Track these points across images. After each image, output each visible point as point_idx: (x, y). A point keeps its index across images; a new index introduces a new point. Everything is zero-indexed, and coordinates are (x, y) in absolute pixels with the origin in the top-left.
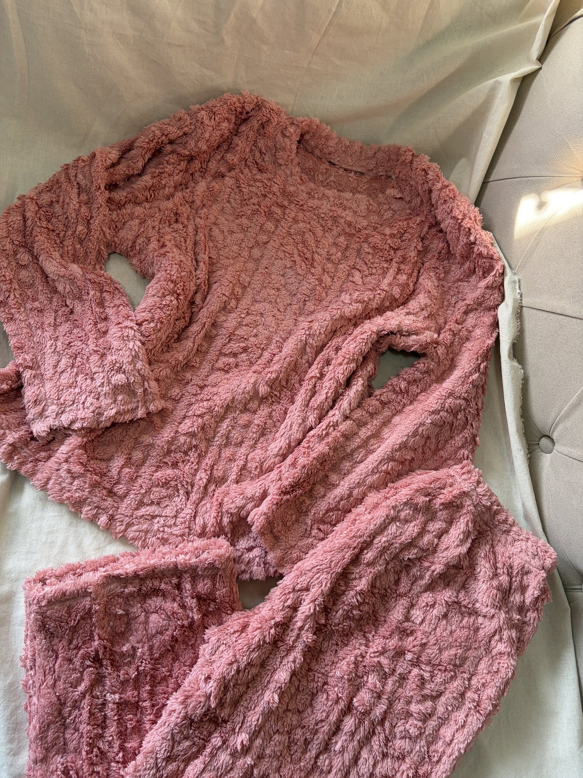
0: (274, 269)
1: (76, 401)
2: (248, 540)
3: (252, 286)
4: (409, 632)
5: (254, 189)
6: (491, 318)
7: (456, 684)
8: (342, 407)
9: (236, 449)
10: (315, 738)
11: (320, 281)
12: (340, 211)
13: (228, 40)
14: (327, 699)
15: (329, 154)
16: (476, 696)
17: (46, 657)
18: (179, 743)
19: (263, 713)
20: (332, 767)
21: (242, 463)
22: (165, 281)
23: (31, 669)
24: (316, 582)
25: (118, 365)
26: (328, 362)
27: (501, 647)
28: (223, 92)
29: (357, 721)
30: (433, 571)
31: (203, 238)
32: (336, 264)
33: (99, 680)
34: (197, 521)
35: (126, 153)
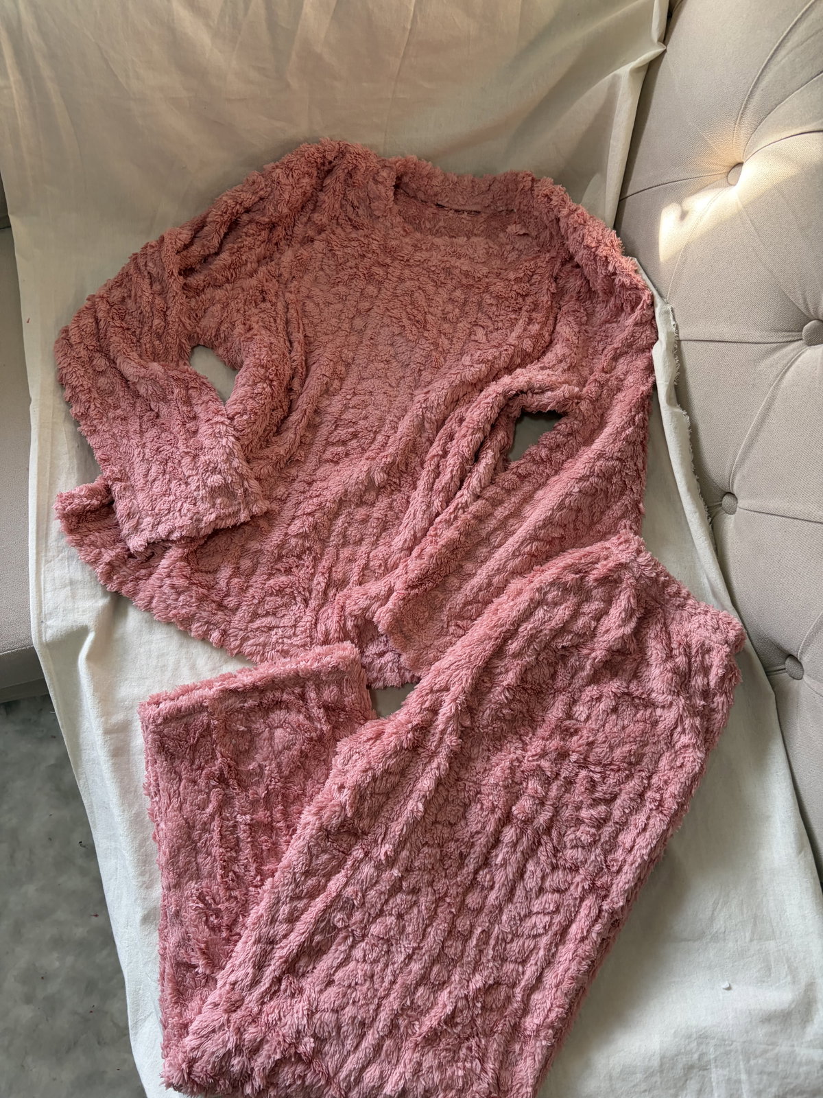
0: (380, 339)
1: (172, 509)
2: (378, 645)
3: (357, 362)
4: (572, 730)
5: (349, 250)
6: (645, 361)
7: (632, 784)
8: (471, 485)
9: (356, 548)
10: (472, 851)
11: (436, 344)
12: (454, 261)
13: (294, 83)
14: (482, 809)
15: (436, 195)
16: (658, 796)
17: (170, 780)
18: (317, 857)
19: (407, 823)
20: (494, 883)
21: (364, 562)
22: (255, 366)
23: (156, 795)
24: (456, 679)
25: (212, 465)
26: (451, 437)
27: (685, 739)
28: (299, 143)
29: (518, 830)
30: (595, 659)
31: (295, 314)
32: (454, 324)
33: (225, 802)
34: (318, 629)
35: (198, 232)
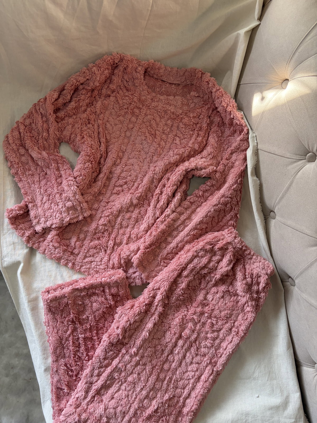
0: (137, 142)
1: (52, 215)
2: (133, 269)
3: (127, 151)
4: (206, 304)
5: (125, 101)
6: (243, 155)
7: (227, 325)
8: (171, 207)
9: (126, 229)
10: (167, 348)
11: (159, 144)
12: (168, 107)
13: (101, 32)
14: (171, 333)
15: (161, 76)
16: (237, 330)
17: (53, 322)
18: (109, 353)
19: (142, 340)
20: (174, 360)
21: (128, 235)
22: (85, 156)
24: (163, 286)
25: (68, 198)
26: (164, 186)
27: (248, 309)
29: (184, 341)
30: (216, 278)
31: (102, 130)
32: (167, 135)
33: (75, 330)
34: (110, 263)
35: (62, 92)
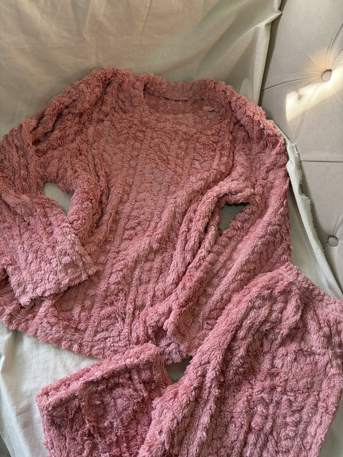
0: (145, 171)
1: (43, 279)
2: (166, 340)
3: (135, 184)
4: (276, 374)
5: (123, 125)
6: (283, 172)
7: (311, 399)
8: (206, 246)
9: (147, 286)
10: (233, 451)
11: (175, 172)
12: (178, 127)
13: (88, 38)
14: (235, 427)
15: (164, 93)
16: (324, 404)
17: (59, 440)
19: (199, 445)
21: (152, 293)
22: (81, 193)
23: (52, 449)
24: (213, 357)
25: (64, 251)
26: (191, 221)
27: (333, 371)
28: (91, 70)
29: (256, 435)
30: (282, 334)
31: (99, 161)
32: (183, 159)
33: (94, 447)
34: (133, 335)
35: (40, 120)
